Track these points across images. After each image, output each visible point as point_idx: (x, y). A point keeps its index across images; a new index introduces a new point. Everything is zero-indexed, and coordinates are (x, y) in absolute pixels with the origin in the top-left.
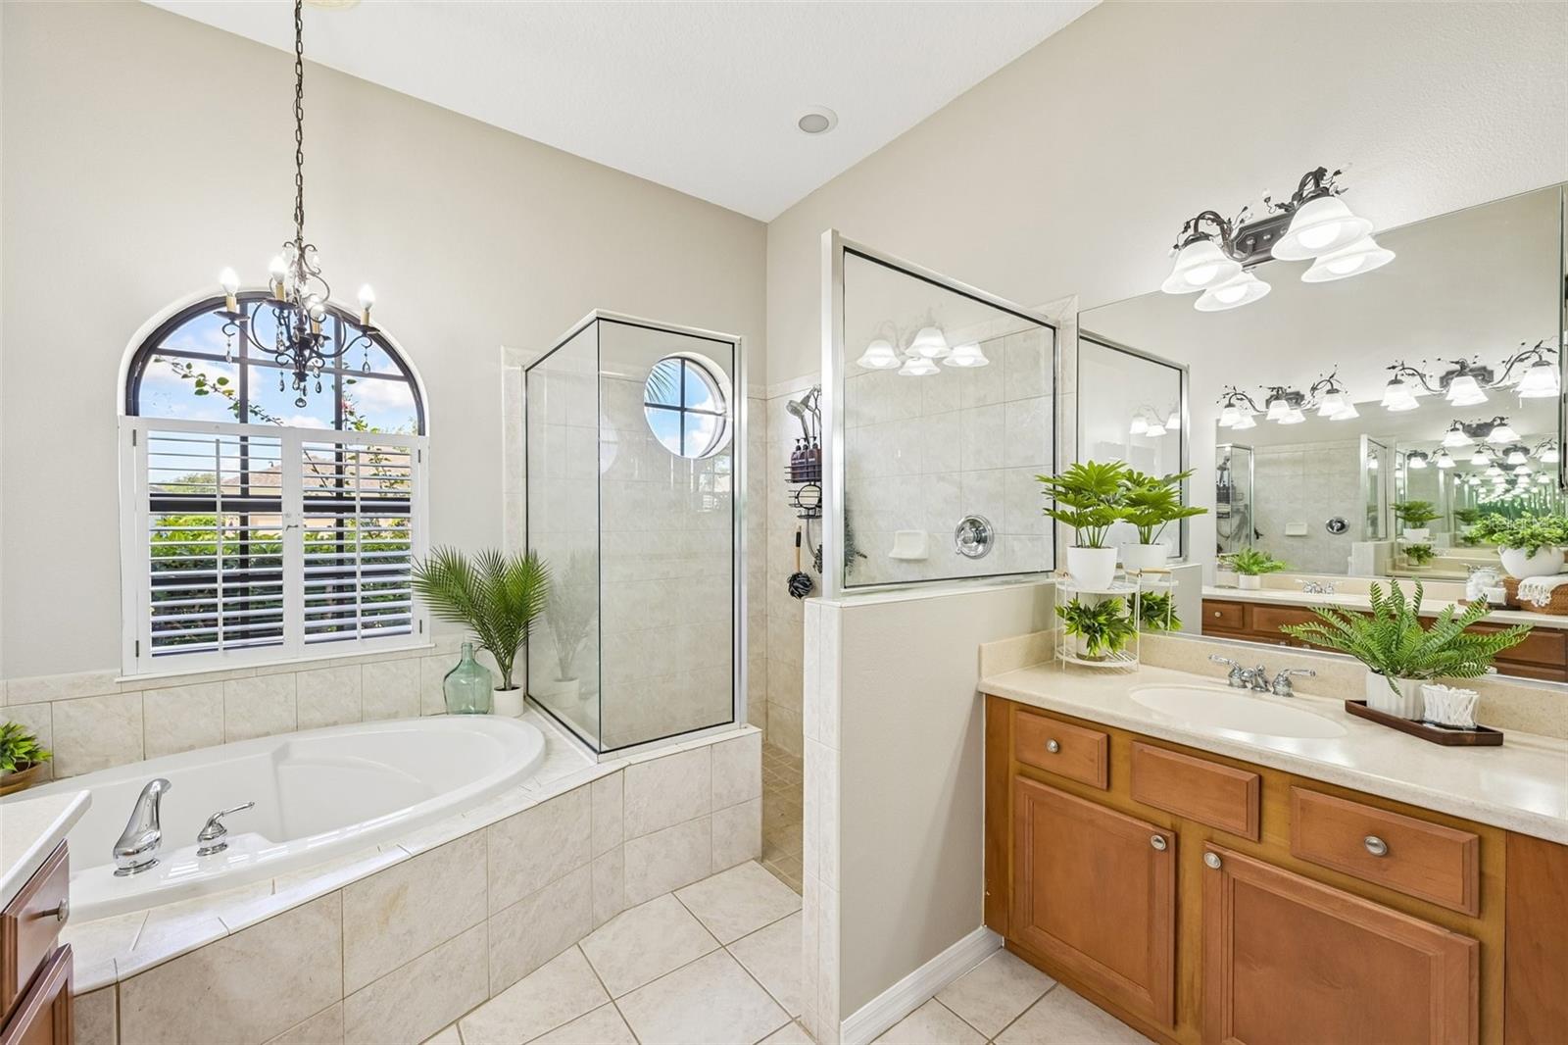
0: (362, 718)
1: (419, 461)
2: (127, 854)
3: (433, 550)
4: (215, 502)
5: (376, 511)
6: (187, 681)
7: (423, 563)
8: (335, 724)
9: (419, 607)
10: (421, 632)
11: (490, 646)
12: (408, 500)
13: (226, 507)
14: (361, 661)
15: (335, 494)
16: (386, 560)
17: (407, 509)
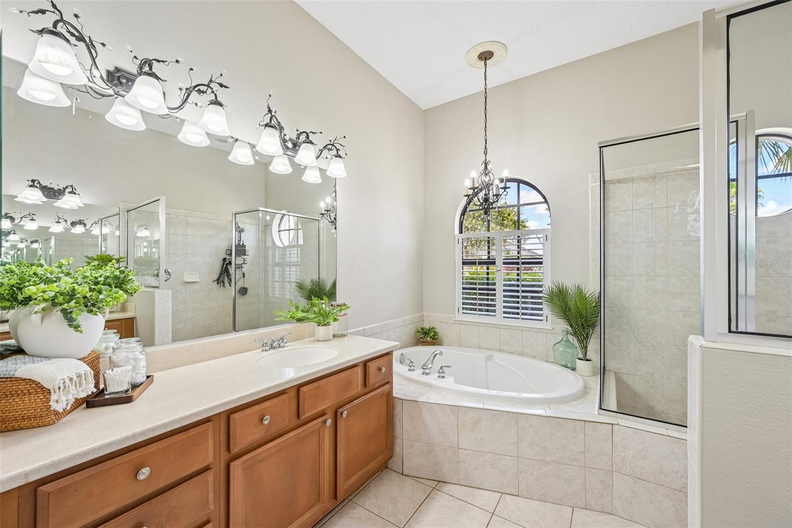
0: (522, 354)
1: (546, 240)
2: (424, 368)
3: (553, 283)
4: (476, 262)
5: (529, 264)
6: (470, 324)
7: (548, 289)
8: (513, 353)
9: (547, 310)
10: (547, 321)
11: (575, 334)
12: (542, 259)
13: (480, 263)
14: (522, 329)
15: (517, 257)
16: (533, 286)
17: (541, 263)
